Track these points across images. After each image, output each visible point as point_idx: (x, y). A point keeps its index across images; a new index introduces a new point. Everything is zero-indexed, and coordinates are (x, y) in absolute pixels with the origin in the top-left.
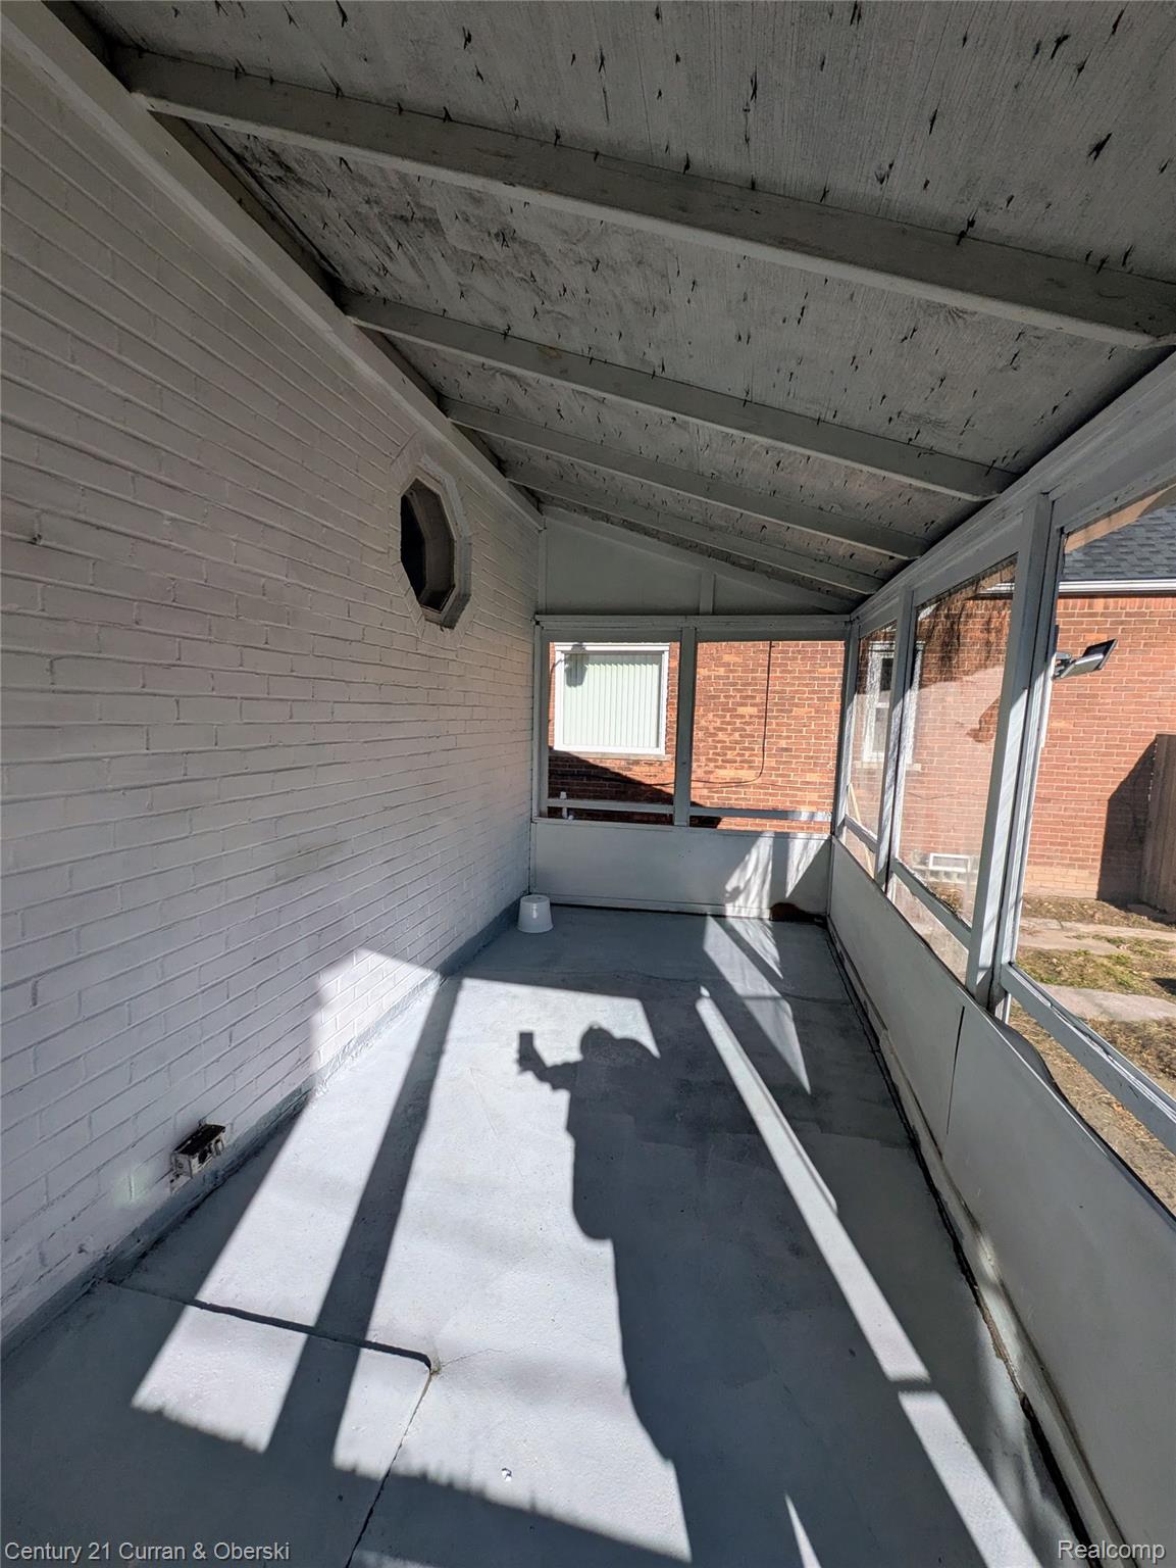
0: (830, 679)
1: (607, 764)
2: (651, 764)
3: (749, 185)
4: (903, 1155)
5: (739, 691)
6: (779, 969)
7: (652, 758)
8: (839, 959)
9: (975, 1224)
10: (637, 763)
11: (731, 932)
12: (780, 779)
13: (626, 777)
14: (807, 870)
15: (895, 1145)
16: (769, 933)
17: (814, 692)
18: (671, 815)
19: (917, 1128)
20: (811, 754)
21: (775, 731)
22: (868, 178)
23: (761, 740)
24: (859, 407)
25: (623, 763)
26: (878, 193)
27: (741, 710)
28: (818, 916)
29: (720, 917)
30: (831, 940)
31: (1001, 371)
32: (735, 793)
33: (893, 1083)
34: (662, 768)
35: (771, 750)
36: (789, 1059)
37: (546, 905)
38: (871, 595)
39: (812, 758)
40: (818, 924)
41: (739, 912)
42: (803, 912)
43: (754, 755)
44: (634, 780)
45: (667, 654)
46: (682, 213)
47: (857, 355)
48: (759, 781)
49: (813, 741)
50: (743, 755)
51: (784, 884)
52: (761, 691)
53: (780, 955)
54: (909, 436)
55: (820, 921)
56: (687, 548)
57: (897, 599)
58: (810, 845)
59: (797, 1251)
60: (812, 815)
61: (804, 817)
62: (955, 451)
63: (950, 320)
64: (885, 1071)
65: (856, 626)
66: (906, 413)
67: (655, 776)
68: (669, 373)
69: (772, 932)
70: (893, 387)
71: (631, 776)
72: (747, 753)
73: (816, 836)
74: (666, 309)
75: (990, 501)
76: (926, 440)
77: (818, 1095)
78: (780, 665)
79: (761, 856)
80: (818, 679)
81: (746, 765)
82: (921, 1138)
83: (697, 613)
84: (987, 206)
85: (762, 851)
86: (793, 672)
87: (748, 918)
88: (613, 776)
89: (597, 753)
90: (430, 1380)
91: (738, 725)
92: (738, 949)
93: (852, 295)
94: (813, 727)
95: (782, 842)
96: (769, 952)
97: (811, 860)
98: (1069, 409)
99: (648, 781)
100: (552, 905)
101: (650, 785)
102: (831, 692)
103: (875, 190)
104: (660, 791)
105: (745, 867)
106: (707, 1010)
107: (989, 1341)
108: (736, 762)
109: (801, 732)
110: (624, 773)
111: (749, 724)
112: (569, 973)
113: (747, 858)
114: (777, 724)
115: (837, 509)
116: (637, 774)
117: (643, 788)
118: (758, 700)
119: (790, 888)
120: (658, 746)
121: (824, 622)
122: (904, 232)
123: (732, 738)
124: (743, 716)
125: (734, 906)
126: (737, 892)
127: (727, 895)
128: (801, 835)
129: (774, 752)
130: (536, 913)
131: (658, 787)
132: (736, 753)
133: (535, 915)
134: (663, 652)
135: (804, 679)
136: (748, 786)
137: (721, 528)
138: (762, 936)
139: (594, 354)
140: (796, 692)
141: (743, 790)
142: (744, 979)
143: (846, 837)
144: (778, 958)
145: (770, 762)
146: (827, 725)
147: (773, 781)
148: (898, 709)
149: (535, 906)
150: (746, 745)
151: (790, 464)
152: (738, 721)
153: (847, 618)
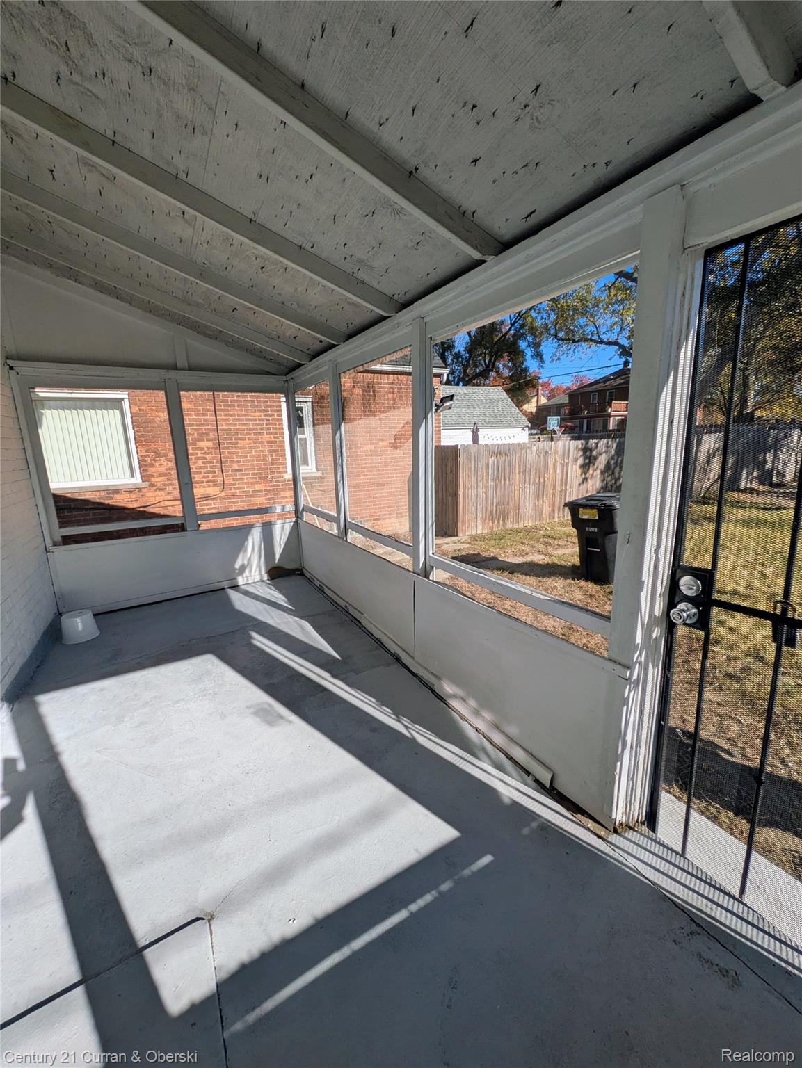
0: (260, 420)
1: (87, 496)
2: (131, 492)
3: (300, 84)
4: (396, 667)
5: (195, 430)
6: (290, 605)
7: (130, 487)
8: (321, 590)
9: (438, 678)
10: (117, 492)
11: (247, 593)
12: (238, 491)
13: (108, 505)
14: (286, 543)
15: (389, 665)
16: (273, 588)
17: (250, 429)
18: (183, 524)
19: (397, 652)
20: (256, 472)
21: (227, 457)
22: (373, 120)
23: (219, 465)
24: (328, 245)
25: (103, 494)
26: (376, 130)
27: (200, 444)
28: (297, 570)
29: (235, 587)
30: (310, 581)
31: (410, 248)
32: (206, 505)
33: (377, 639)
34: (141, 494)
35: (228, 471)
36: (322, 648)
37: (89, 616)
38: (304, 364)
39: (257, 474)
40: (299, 574)
41: (247, 580)
42: (289, 569)
43: (215, 476)
44: (117, 506)
45: (126, 401)
46: (256, 81)
47: (337, 215)
48: (223, 494)
49: (255, 462)
50: (208, 477)
51: (274, 554)
52: (213, 430)
53: (286, 597)
54: (353, 271)
55: (299, 572)
56: (158, 316)
57: (327, 367)
58: (285, 527)
59: (374, 730)
60: (283, 508)
61: (279, 509)
62: (375, 284)
63: (393, 214)
64: (370, 634)
65: (291, 384)
66: (355, 257)
67: (137, 501)
68: (191, 180)
69: (274, 586)
70: (352, 240)
71: (114, 504)
72: (211, 475)
73: (288, 521)
74: (204, 133)
75: (391, 317)
76: (362, 275)
77: (346, 660)
78: (223, 411)
79: (255, 540)
80: (251, 420)
81: (211, 484)
82: (400, 655)
83: (175, 368)
84: (426, 165)
85: (256, 536)
86: (234, 415)
87: (254, 583)
88: (96, 506)
89: (75, 488)
90: (210, 925)
91: (199, 455)
92: (259, 603)
93: (345, 180)
94: (254, 453)
95: (267, 528)
96: (279, 598)
97: (287, 536)
98: (435, 277)
99: (131, 506)
100: (94, 615)
101: (133, 509)
102: (262, 429)
103: (375, 128)
104: (145, 511)
105: (246, 550)
106: (260, 641)
107: (458, 717)
108: (203, 482)
109: (246, 457)
110: (106, 502)
111: (208, 454)
112: (141, 657)
113: (246, 543)
114: (229, 453)
115: (295, 305)
116: (119, 501)
117: (127, 512)
118: (211, 436)
119: (277, 557)
120: (133, 476)
121: (270, 380)
122: (385, 158)
123: (196, 465)
124: (202, 449)
125: (243, 578)
126: (243, 568)
127: (237, 571)
128: (279, 522)
129: (230, 472)
130: (80, 626)
131: (141, 509)
132: (202, 476)
133: (80, 627)
134: (123, 399)
135: (242, 420)
136: (216, 499)
137: (198, 305)
138: (269, 590)
139: (118, 139)
140: (238, 429)
141: (212, 502)
142: (272, 617)
143: (307, 517)
144: (286, 599)
145: (229, 480)
146: (262, 451)
147: (232, 493)
148: (338, 435)
149: (78, 620)
150: (209, 469)
151: (271, 270)
152: (199, 452)
153: (284, 378)
